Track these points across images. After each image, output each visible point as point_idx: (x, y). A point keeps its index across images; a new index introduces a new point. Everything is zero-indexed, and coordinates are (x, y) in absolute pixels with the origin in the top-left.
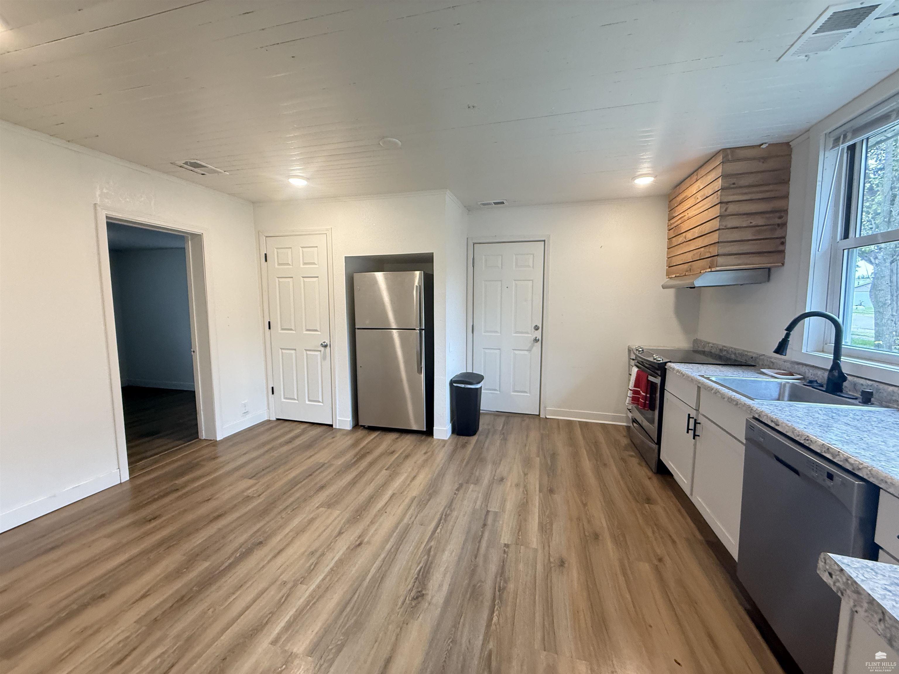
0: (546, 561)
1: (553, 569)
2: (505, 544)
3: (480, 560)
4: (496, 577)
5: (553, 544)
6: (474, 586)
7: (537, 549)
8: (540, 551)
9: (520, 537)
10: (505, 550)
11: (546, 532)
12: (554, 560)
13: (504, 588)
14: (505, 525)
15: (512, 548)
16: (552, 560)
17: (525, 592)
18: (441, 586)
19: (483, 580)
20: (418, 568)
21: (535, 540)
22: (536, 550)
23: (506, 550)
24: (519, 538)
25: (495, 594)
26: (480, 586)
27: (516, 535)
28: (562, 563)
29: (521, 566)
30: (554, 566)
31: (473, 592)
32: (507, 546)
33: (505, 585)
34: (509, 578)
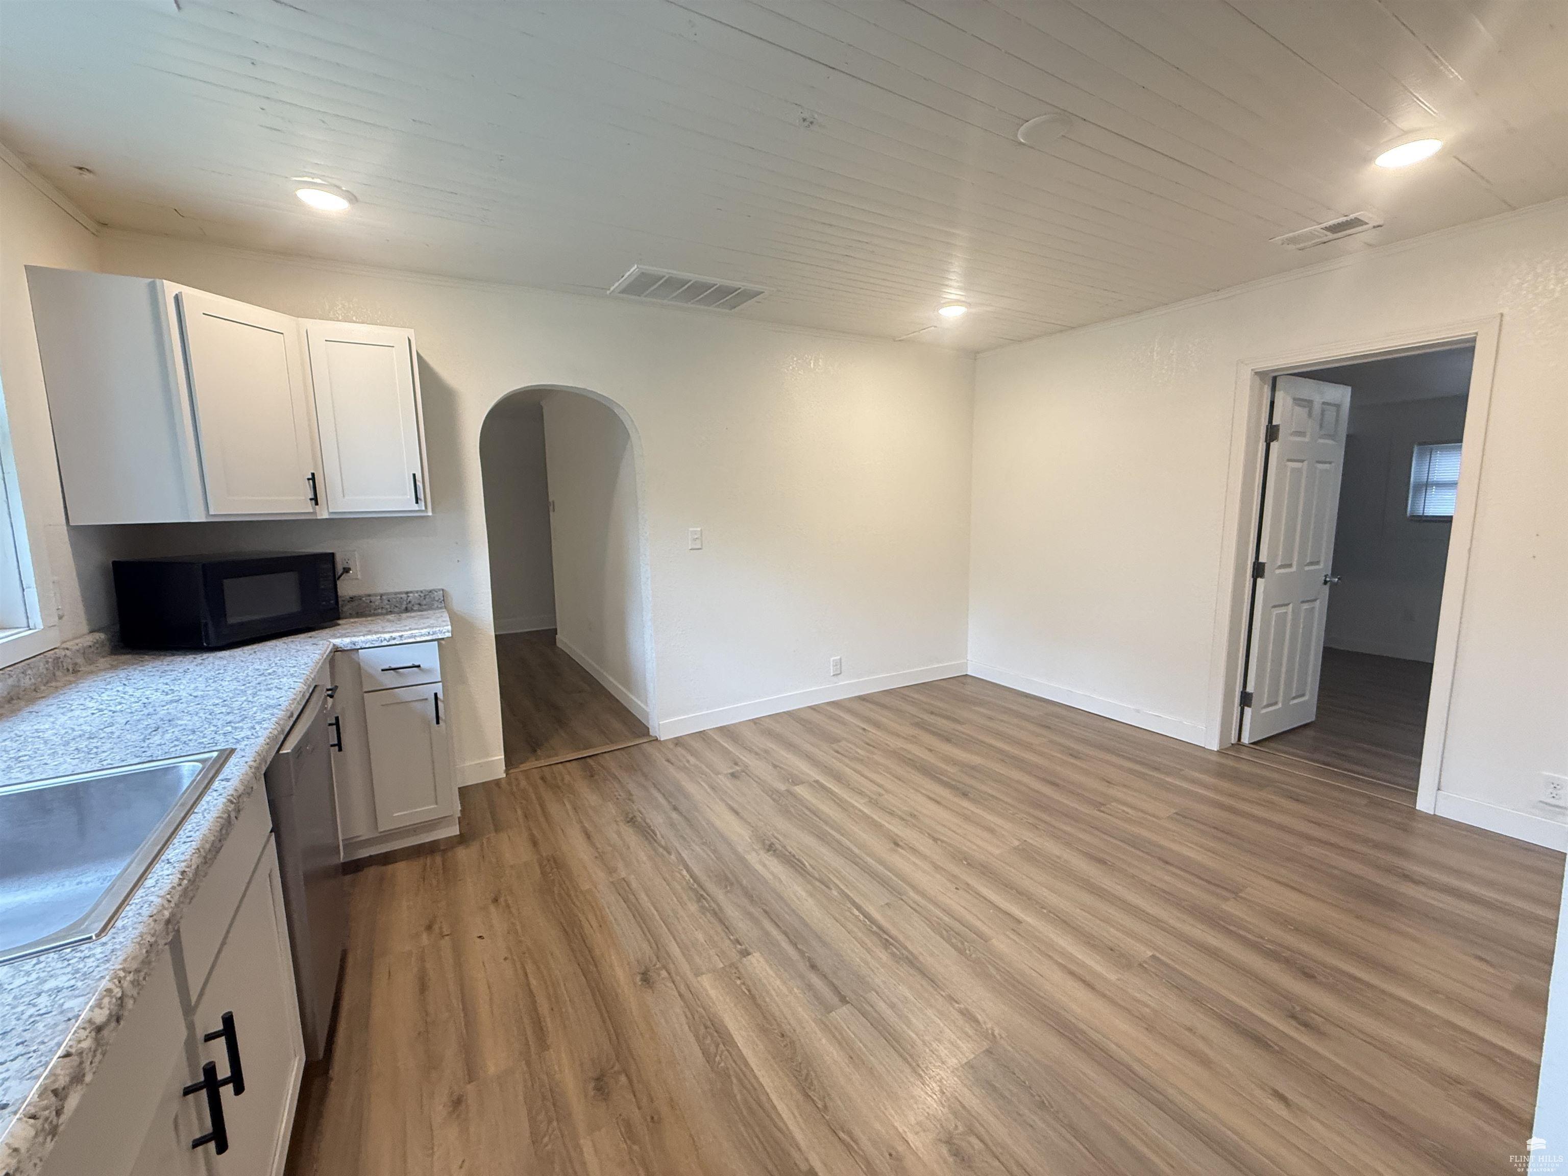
0: (671, 966)
1: (655, 959)
2: (749, 954)
3: (756, 912)
4: (718, 905)
5: (678, 1008)
6: (732, 884)
7: (696, 975)
8: (690, 975)
9: (738, 982)
10: (740, 944)
11: (706, 1027)
12: (659, 975)
13: (699, 901)
14: (785, 990)
15: (734, 955)
16: (664, 973)
17: (673, 910)
18: (764, 866)
19: (729, 895)
20: (807, 864)
21: (712, 993)
22: (698, 973)
23: (739, 947)
24: (739, 978)
25: (704, 890)
26: (726, 887)
27: (750, 983)
28: (646, 979)
29: (700, 936)
30: (655, 965)
31: (727, 879)
32: (745, 953)
33: (700, 904)
34: (703, 914)
